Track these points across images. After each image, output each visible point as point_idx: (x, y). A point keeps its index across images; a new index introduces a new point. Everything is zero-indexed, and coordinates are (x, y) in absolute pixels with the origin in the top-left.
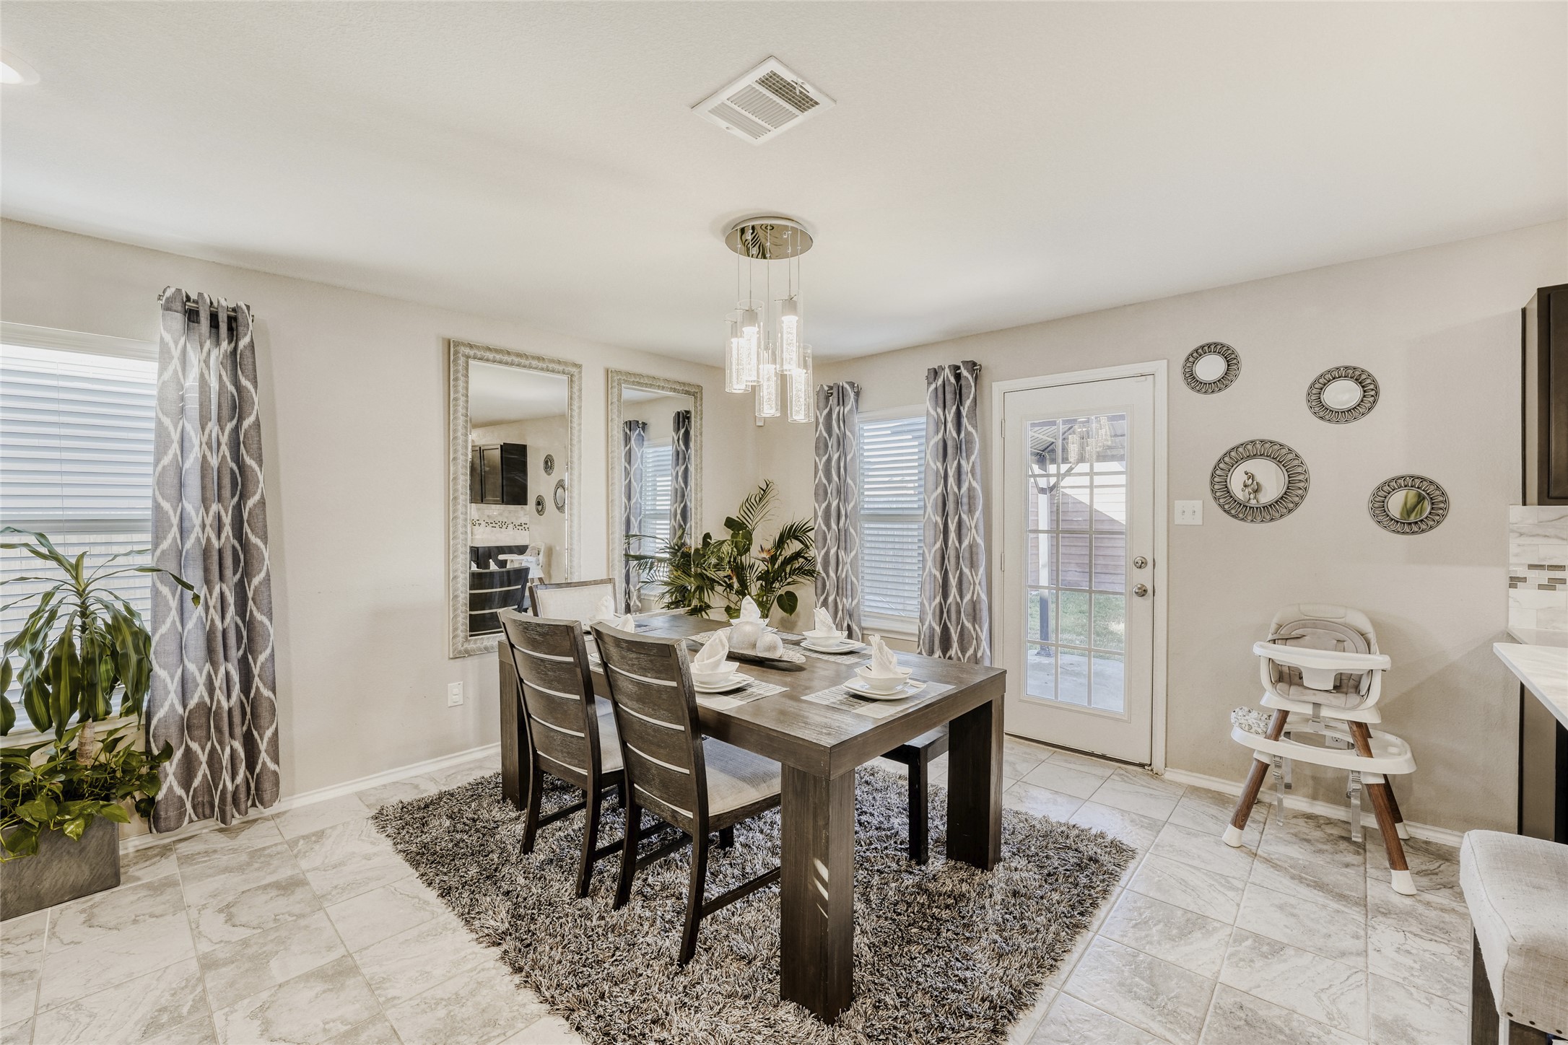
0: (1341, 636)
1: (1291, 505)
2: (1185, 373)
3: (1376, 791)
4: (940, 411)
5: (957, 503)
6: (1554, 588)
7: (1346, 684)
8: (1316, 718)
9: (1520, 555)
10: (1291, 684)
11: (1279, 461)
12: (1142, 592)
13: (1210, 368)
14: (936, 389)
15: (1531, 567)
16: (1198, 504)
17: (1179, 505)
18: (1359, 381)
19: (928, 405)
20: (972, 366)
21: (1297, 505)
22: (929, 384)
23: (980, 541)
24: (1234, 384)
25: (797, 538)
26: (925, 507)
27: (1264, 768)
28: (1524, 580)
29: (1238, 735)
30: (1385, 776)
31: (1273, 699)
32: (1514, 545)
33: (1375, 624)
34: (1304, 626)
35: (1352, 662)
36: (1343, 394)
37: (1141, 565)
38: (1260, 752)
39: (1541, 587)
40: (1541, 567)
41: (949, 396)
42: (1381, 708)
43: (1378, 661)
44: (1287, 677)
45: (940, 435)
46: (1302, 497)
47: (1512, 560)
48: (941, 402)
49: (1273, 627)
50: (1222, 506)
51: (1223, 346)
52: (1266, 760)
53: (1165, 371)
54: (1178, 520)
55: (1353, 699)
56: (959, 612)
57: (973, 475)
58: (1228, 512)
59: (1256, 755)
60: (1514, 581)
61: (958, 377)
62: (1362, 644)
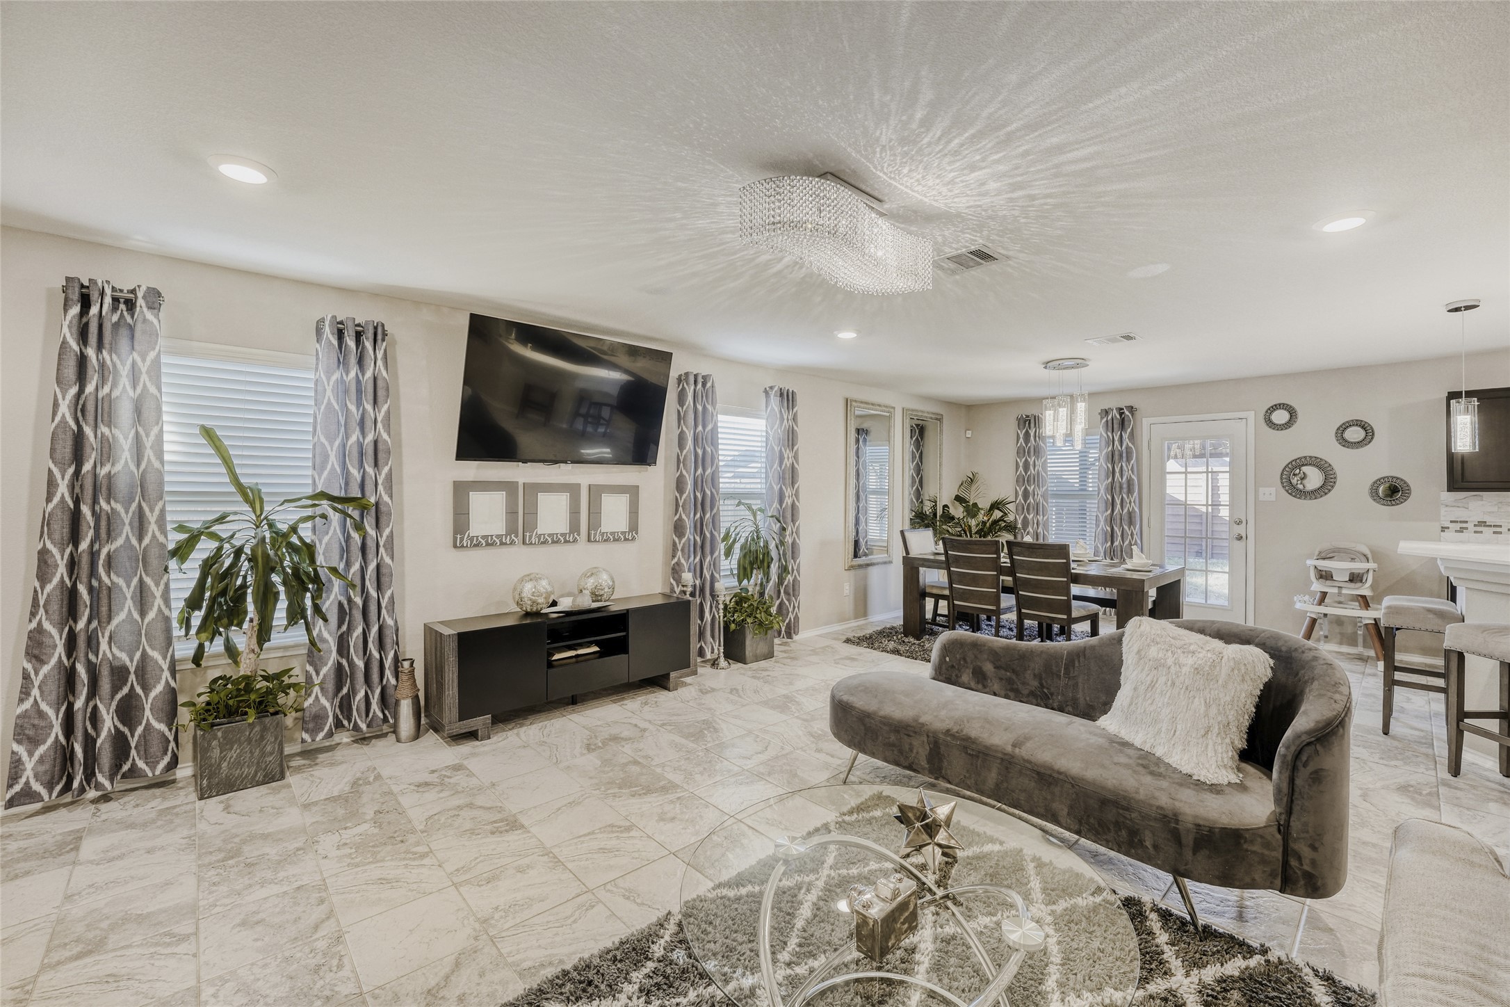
0: (1354, 557)
1: (1327, 491)
2: (1265, 419)
3: (1370, 626)
4: (1110, 434)
5: (1121, 488)
6: (1462, 532)
7: (1355, 578)
8: (1340, 594)
9: (1446, 516)
10: (1327, 580)
11: (1319, 467)
12: (1240, 538)
13: (1280, 417)
14: (1107, 421)
15: (1451, 522)
16: (1273, 490)
17: (1261, 490)
18: (1363, 428)
19: (1102, 430)
20: (1131, 409)
21: (1330, 491)
22: (1102, 418)
23: (1137, 510)
24: (1294, 426)
25: (998, 509)
26: (1099, 489)
27: (1314, 621)
28: (1448, 528)
29: (1298, 606)
30: (1375, 619)
31: (1318, 586)
32: (1443, 510)
33: (1372, 552)
34: (1334, 552)
35: (1359, 566)
36: (1354, 434)
37: (1239, 523)
38: (1311, 612)
39: (1456, 531)
40: (1457, 522)
41: (1116, 426)
42: (1372, 587)
43: (1372, 565)
44: (1325, 576)
45: (1110, 448)
46: (1333, 487)
47: (1442, 518)
48: (1110, 429)
49: (1317, 553)
50: (1287, 491)
51: (1288, 405)
52: (1314, 616)
53: (1253, 418)
54: (1261, 498)
55: (1359, 584)
56: (1122, 551)
57: (1132, 472)
58: (1290, 494)
59: (1308, 614)
60: (1443, 529)
61: (1121, 414)
62: (1363, 559)
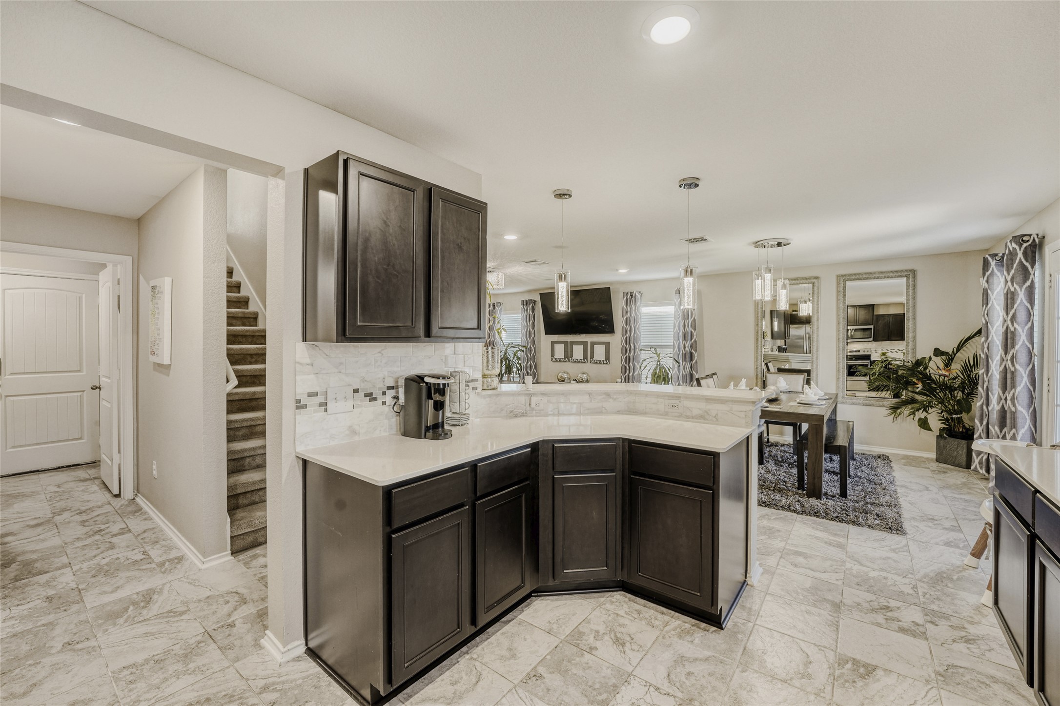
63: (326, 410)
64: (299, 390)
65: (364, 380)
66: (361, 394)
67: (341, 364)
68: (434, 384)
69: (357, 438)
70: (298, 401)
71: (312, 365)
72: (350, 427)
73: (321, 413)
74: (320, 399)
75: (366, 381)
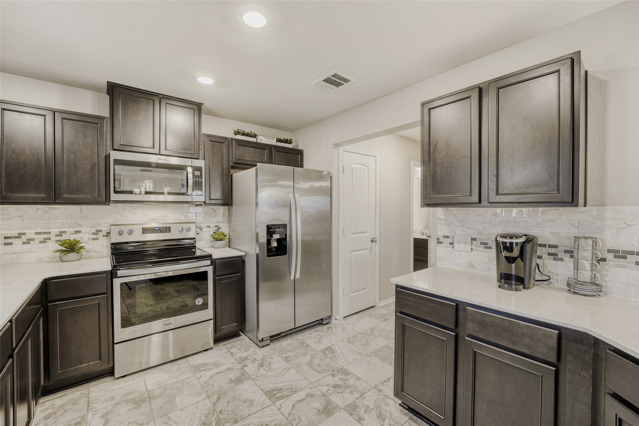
63: (453, 247)
64: (439, 233)
65: (480, 233)
66: (478, 242)
67: (464, 220)
68: (503, 242)
69: (474, 271)
70: (438, 239)
71: (446, 220)
72: (470, 262)
73: (450, 249)
74: (450, 240)
75: (482, 234)
